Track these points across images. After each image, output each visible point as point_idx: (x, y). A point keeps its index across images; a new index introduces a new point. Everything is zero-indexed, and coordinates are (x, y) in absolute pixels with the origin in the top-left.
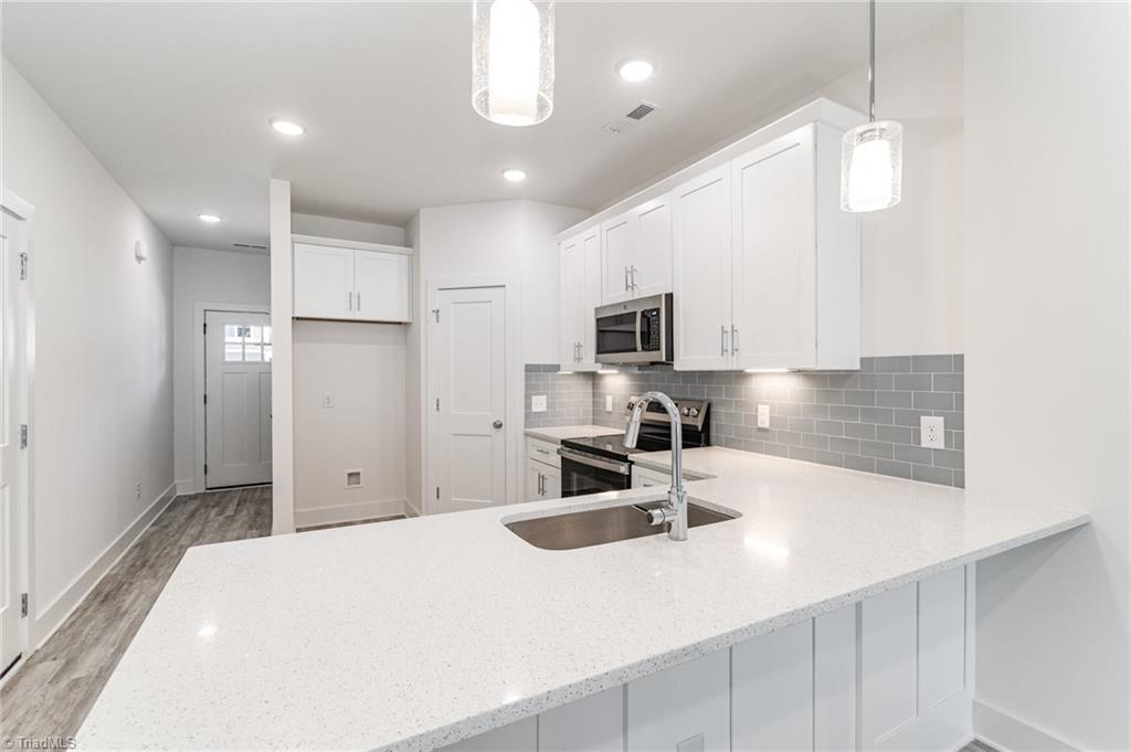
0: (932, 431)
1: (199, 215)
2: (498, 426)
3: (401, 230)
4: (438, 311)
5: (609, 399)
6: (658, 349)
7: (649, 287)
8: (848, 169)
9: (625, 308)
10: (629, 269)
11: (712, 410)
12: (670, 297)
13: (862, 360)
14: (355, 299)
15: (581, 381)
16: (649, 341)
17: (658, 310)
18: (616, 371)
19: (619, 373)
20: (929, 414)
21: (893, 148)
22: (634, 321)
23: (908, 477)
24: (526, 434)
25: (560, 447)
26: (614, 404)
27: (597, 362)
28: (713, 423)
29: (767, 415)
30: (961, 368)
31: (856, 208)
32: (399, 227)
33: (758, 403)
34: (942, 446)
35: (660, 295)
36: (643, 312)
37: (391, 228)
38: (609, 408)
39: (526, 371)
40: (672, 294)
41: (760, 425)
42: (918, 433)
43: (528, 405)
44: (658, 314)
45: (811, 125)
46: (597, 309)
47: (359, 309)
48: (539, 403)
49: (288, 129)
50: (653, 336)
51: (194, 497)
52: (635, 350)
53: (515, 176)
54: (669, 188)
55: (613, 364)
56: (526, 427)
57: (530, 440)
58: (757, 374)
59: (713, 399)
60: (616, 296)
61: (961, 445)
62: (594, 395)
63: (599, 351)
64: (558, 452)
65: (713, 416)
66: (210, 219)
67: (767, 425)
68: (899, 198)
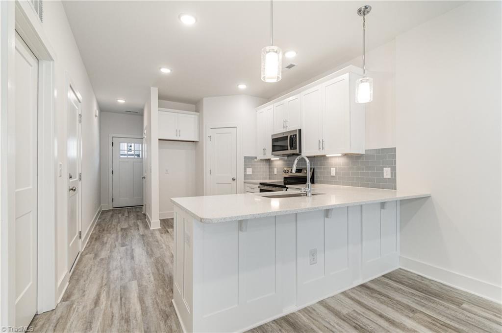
0: (387, 173)
1: (117, 100)
2: (234, 180)
3: (194, 106)
4: (210, 137)
5: (275, 170)
6: (296, 149)
7: (292, 127)
8: (358, 89)
9: (283, 134)
10: (285, 121)
11: (315, 171)
12: (300, 130)
13: (366, 150)
14: (178, 132)
15: (264, 163)
16: (293, 146)
17: (296, 135)
18: (278, 159)
19: (280, 159)
20: (386, 167)
21: (370, 85)
22: (287, 139)
23: (380, 188)
24: (245, 183)
25: (259, 185)
26: (277, 171)
27: (272, 154)
28: (315, 175)
29: (334, 171)
30: (395, 151)
31: (360, 102)
32: (194, 105)
33: (331, 168)
34: (390, 177)
35: (297, 130)
36: (291, 136)
37: (192, 105)
38: (275, 173)
39: (245, 159)
40: (301, 130)
41: (332, 175)
42: (383, 173)
43: (245, 171)
44: (296, 137)
45: (348, 74)
46: (272, 135)
47: (180, 136)
48: (249, 171)
49: (165, 71)
50: (294, 144)
51: (109, 211)
52: (287, 150)
53: (242, 87)
54: (300, 92)
55: (278, 155)
56: (245, 179)
57: (246, 184)
58: (331, 157)
59: (315, 167)
60: (280, 130)
61: (395, 176)
62: (269, 168)
63: (273, 151)
64: (259, 187)
65: (315, 173)
66: (121, 101)
67: (334, 175)
68: (372, 100)
